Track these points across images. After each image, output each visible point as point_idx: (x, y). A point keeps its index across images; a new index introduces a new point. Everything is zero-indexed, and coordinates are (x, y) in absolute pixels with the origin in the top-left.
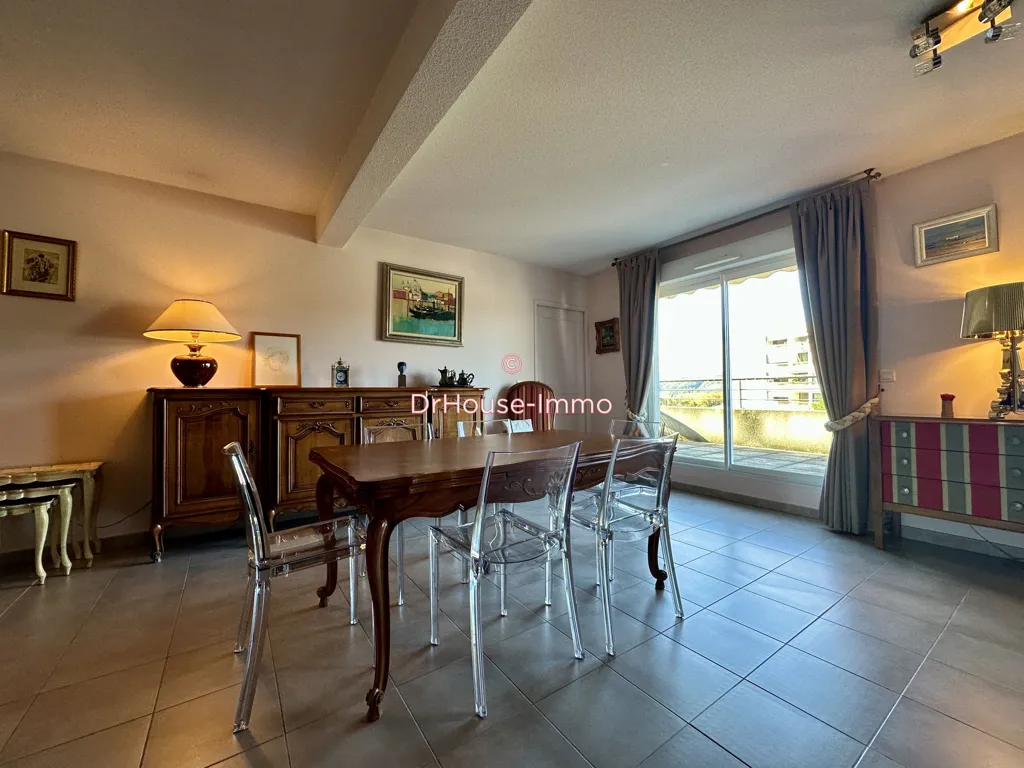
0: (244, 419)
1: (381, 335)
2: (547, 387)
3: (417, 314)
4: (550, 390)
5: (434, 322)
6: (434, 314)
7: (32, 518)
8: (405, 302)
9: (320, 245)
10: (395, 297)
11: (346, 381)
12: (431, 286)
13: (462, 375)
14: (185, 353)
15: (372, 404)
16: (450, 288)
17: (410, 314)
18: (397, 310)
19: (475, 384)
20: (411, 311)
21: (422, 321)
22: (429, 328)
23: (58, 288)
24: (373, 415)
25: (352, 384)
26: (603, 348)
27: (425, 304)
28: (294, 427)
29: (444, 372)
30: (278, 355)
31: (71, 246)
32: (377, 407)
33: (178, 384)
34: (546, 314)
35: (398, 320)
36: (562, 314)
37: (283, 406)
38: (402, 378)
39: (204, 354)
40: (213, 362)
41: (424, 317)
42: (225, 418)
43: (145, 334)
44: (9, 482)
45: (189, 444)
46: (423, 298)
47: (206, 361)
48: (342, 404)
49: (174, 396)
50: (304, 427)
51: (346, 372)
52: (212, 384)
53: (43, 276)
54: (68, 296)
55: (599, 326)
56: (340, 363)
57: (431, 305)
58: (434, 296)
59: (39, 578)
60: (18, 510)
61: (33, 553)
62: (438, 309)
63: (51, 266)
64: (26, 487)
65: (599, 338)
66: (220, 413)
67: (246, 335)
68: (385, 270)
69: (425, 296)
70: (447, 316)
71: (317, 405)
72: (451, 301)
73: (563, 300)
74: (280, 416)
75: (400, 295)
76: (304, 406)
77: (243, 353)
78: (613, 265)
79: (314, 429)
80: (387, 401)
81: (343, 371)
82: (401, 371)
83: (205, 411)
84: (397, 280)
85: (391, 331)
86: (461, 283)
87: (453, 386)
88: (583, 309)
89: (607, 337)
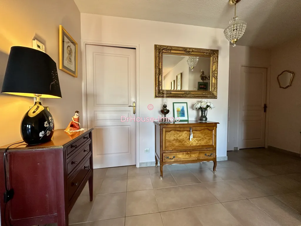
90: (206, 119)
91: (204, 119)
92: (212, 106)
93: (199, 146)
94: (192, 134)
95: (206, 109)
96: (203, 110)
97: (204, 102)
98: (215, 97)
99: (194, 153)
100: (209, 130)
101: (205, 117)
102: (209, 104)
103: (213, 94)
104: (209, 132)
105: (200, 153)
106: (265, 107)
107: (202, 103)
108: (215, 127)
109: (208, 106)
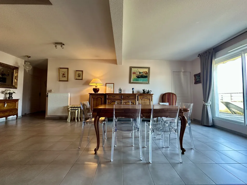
0: (102, 99)
1: (130, 82)
2: (174, 94)
3: (138, 77)
4: (175, 95)
5: (142, 78)
6: (142, 77)
7: (75, 112)
8: (135, 75)
9: (118, 65)
10: (133, 74)
11: (121, 92)
12: (141, 70)
13: (148, 91)
14: (95, 87)
15: (124, 97)
16: (147, 70)
17: (136, 77)
18: (134, 77)
19: (151, 93)
20: (137, 76)
21: (139, 78)
22: (141, 80)
23: (81, 78)
24: (125, 99)
25: (122, 93)
26: (196, 82)
27: (140, 75)
28: (110, 101)
29: (144, 90)
30: (110, 87)
31: (82, 71)
32: (125, 98)
33: (94, 93)
34: (176, 74)
35: (133, 79)
36: (182, 73)
37: (108, 97)
38: (133, 92)
39: (97, 87)
40: (99, 89)
41: (140, 77)
42: (99, 99)
43: (90, 84)
44: (74, 107)
45: (94, 103)
46: (139, 73)
47: (97, 89)
48: (119, 97)
49: (92, 95)
50: (111, 101)
51: (121, 90)
52: (99, 93)
53: (79, 76)
54: (82, 79)
55: (195, 76)
56: (120, 88)
57: (142, 75)
58: (142, 73)
59: (76, 121)
60: (74, 111)
61: (75, 118)
62: (143, 75)
63: (80, 75)
64: (75, 108)
65: (196, 79)
66: (98, 98)
67: (105, 84)
68: (131, 68)
69: (140, 73)
70: (146, 77)
71: (114, 97)
72: (147, 73)
73: (182, 69)
74: (107, 99)
75: (134, 73)
76: (112, 97)
77: (104, 87)
78: (198, 56)
79: (113, 102)
80: (128, 96)
81: (120, 90)
82: (133, 90)
83: (96, 97)
84: (133, 70)
85: (132, 81)
86: (149, 68)
87: (145, 93)
88: (189, 71)
89: (198, 79)
90: (12, 98)
91: (11, 98)
92: (16, 92)
93: (9, 109)
94: (6, 104)
95: (12, 94)
96: (10, 94)
97: (12, 90)
98: (16, 88)
99: (7, 112)
100: (15, 102)
101: (11, 97)
102: (14, 91)
103: (15, 87)
104: (15, 103)
105: (10, 112)
106: (40, 94)
107: (11, 91)
108: (18, 101)
109: (14, 92)
